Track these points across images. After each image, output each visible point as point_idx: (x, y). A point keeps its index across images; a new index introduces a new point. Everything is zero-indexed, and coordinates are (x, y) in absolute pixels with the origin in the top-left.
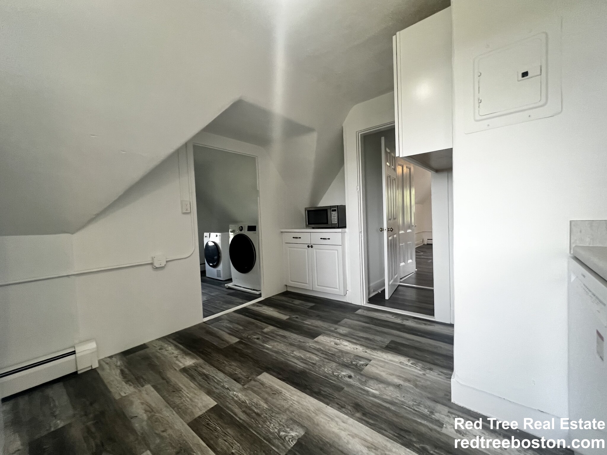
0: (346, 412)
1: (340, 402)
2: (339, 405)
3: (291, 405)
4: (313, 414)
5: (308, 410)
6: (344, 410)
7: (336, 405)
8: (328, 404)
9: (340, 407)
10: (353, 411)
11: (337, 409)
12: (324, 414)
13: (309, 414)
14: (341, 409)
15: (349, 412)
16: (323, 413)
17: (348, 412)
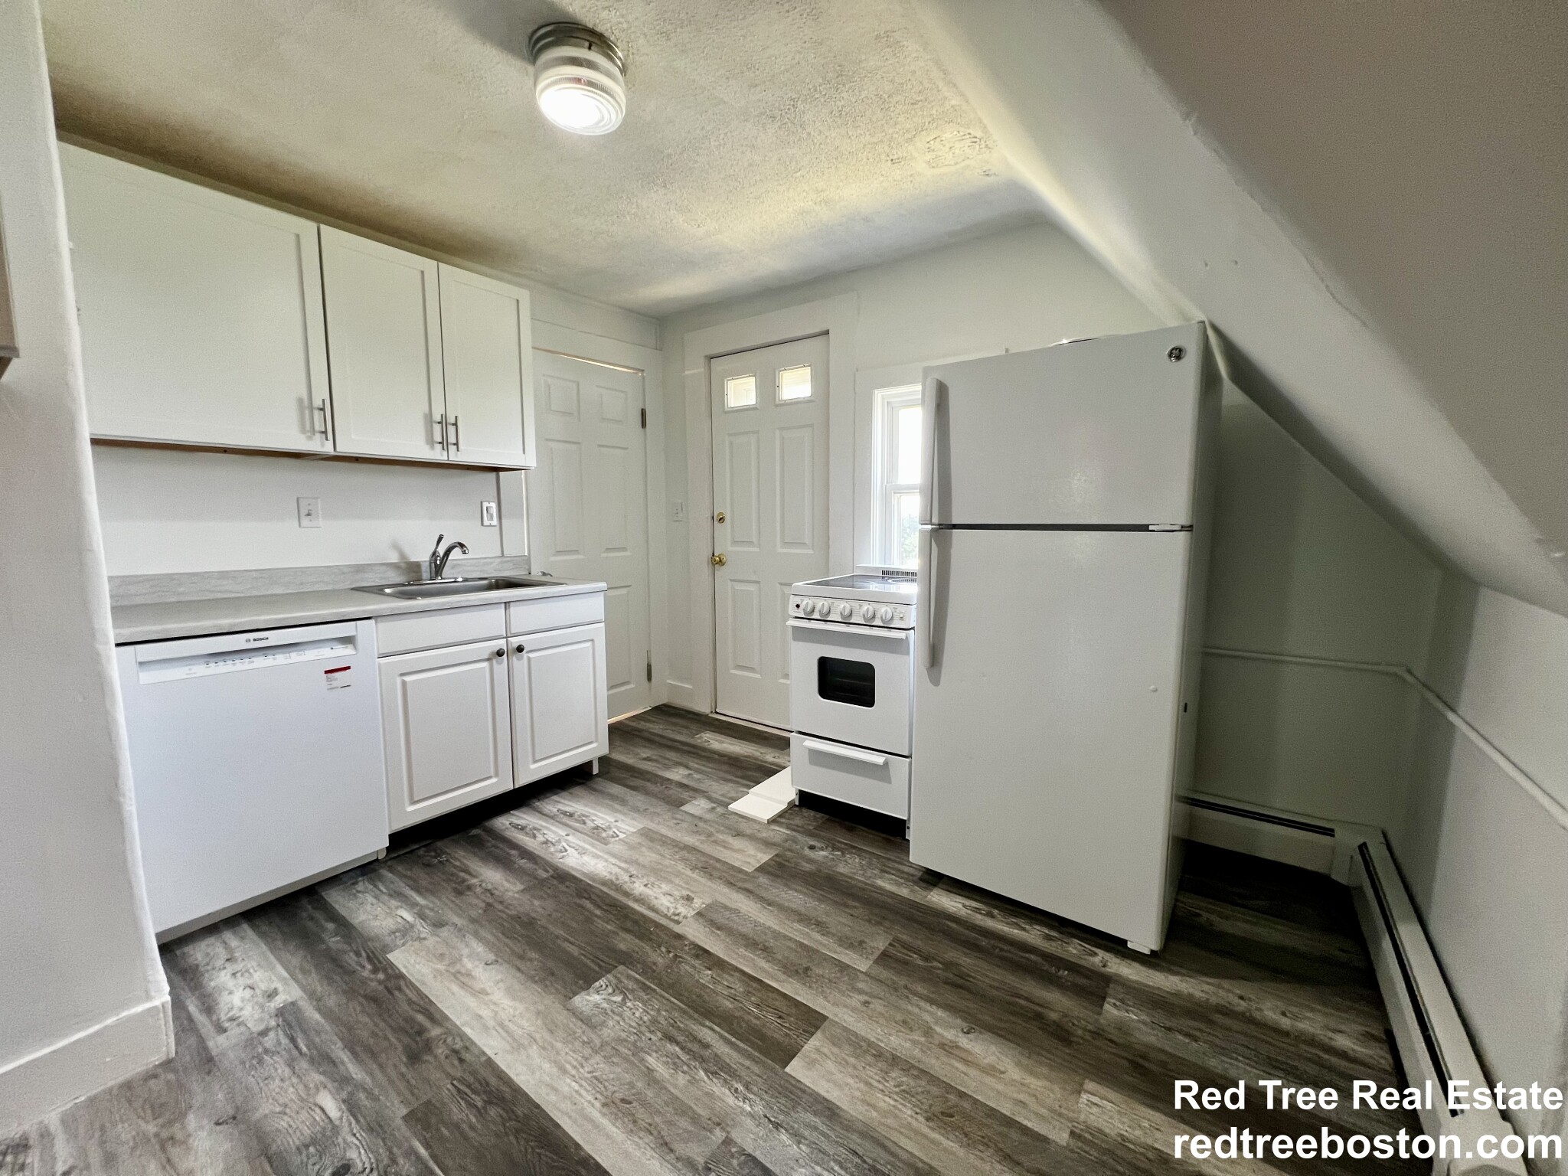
0: (457, 1040)
1: (453, 1066)
2: (463, 1058)
3: (583, 1062)
4: (538, 1036)
5: (545, 1049)
6: (458, 1046)
7: (468, 1057)
8: (488, 1062)
9: (463, 1051)
10: (440, 1041)
11: (473, 1048)
12: (512, 1036)
13: (547, 1036)
14: (465, 1047)
15: (449, 1040)
16: (514, 1040)
17: (453, 1039)
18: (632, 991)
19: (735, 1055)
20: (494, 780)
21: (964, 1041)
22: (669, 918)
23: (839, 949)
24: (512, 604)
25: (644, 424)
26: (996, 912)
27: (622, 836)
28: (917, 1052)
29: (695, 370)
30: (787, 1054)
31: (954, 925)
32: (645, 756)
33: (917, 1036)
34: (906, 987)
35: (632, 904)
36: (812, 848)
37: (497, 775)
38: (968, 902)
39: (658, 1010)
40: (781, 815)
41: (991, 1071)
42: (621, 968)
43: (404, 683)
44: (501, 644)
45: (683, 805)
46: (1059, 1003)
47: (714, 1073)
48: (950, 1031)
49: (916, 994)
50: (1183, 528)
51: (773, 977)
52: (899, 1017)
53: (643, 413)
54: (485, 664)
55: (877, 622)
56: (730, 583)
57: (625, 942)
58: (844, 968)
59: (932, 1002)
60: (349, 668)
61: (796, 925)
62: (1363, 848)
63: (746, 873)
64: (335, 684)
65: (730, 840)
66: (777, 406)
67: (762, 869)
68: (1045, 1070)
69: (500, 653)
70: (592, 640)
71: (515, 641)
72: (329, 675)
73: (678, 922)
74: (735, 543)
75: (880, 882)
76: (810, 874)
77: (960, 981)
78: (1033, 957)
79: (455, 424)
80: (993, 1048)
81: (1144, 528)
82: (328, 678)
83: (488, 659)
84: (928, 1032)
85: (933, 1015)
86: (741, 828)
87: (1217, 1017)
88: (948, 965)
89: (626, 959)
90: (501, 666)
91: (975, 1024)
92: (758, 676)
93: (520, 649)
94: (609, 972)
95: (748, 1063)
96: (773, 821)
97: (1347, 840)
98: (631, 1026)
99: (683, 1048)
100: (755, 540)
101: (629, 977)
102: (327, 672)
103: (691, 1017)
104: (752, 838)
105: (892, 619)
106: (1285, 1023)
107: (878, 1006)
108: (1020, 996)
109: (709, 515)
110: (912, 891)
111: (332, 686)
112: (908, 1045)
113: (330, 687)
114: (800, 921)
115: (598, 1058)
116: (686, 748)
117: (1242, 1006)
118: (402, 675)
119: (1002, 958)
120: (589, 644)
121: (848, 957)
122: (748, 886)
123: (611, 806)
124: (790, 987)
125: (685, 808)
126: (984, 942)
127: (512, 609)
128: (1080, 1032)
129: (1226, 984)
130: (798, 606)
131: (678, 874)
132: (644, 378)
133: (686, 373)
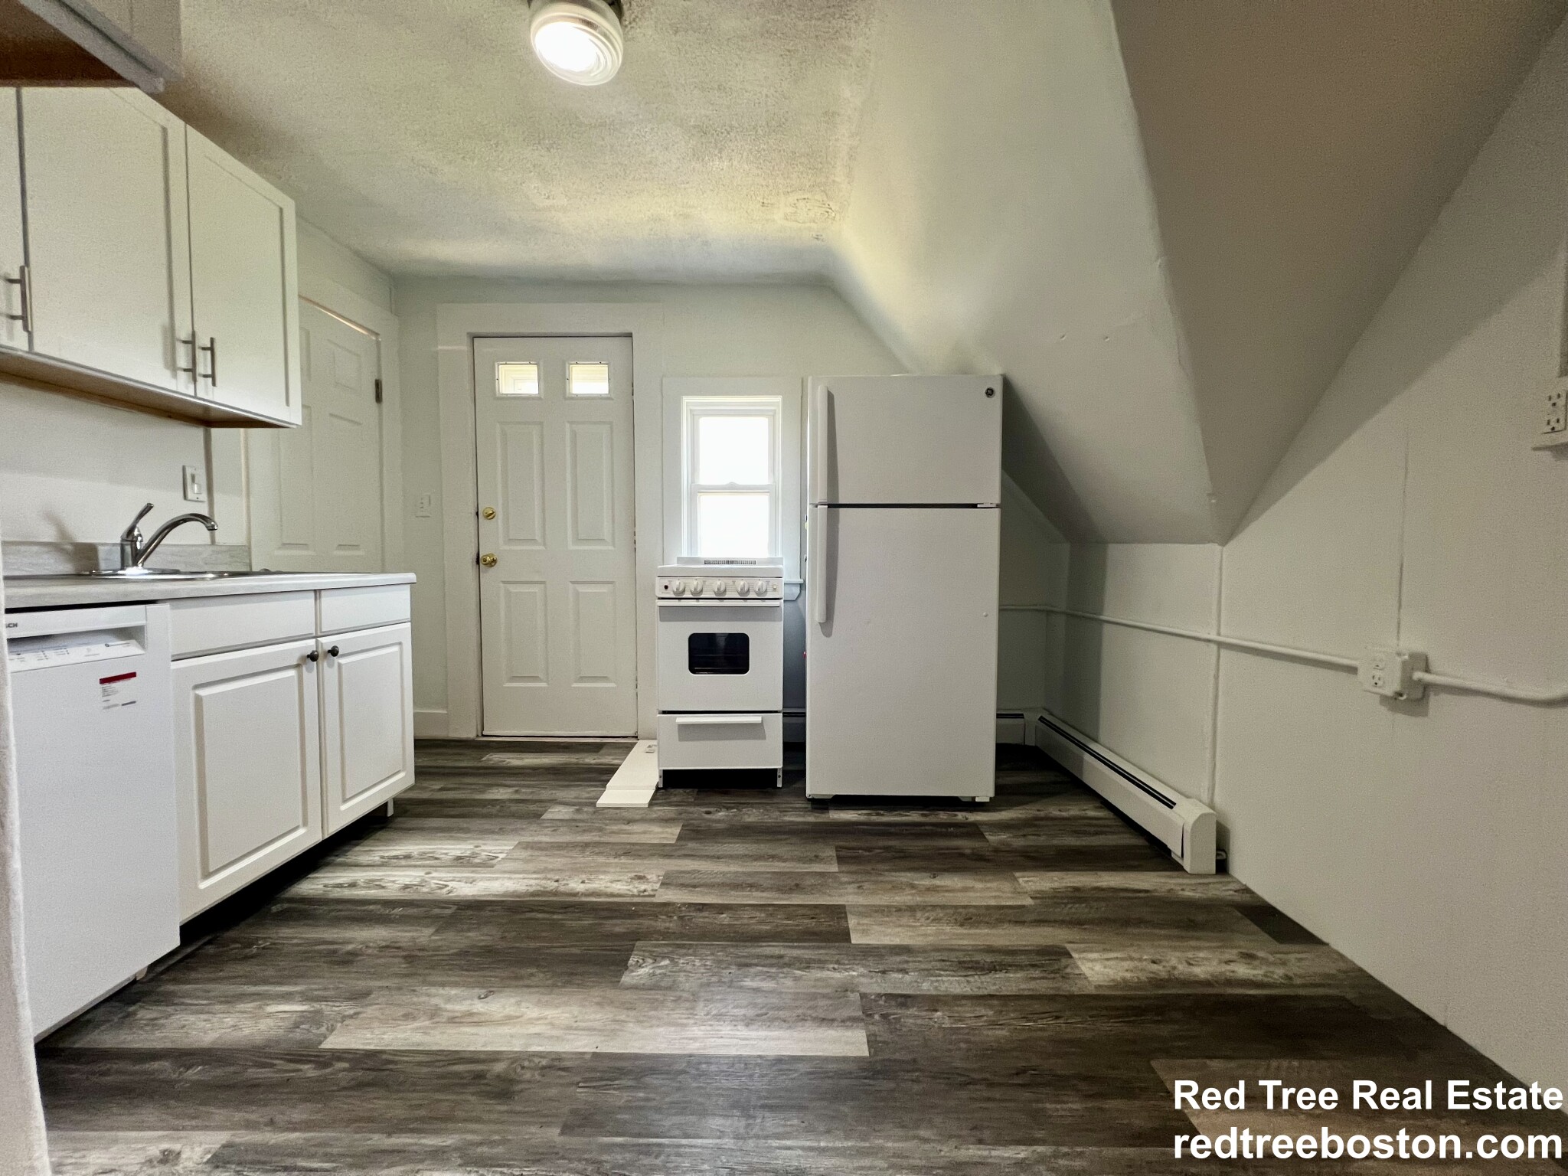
0: (536, 1060)
1: (560, 1077)
2: (562, 1067)
3: (691, 1011)
4: (623, 1017)
5: (642, 1022)
6: (544, 1062)
7: (568, 1064)
8: (596, 1056)
9: (556, 1063)
10: (515, 1070)
11: (564, 1056)
12: (595, 1030)
13: (632, 1013)
14: (553, 1060)
15: (526, 1064)
16: (600, 1030)
17: (530, 1061)
18: (672, 952)
19: (807, 951)
20: (301, 831)
21: (937, 882)
22: (639, 896)
23: (806, 866)
24: (323, 593)
25: (379, 398)
26: (882, 812)
27: (502, 856)
28: (918, 899)
29: (452, 346)
30: (845, 936)
31: (866, 827)
32: (438, 787)
33: (908, 891)
34: (873, 869)
35: (584, 899)
36: (708, 813)
37: (305, 824)
38: (860, 812)
39: (712, 954)
40: (654, 798)
41: (965, 889)
42: (638, 943)
43: (199, 700)
44: (309, 645)
45: (541, 815)
46: (966, 845)
47: (808, 967)
48: (925, 881)
49: (884, 871)
50: (998, 506)
51: (777, 899)
52: (890, 886)
53: (378, 385)
54: (292, 673)
55: (752, 595)
56: (502, 585)
57: (619, 926)
58: (822, 874)
59: (895, 871)
60: (133, 675)
61: (755, 863)
62: (1042, 719)
63: (671, 845)
64: (113, 700)
65: (626, 827)
66: (566, 399)
67: (680, 838)
68: (991, 878)
69: (313, 657)
70: (400, 644)
71: (327, 642)
72: (107, 685)
73: (654, 896)
74: (509, 541)
75: (787, 819)
76: (727, 830)
77: (902, 854)
78: (927, 828)
79: (212, 349)
80: (956, 879)
81: (974, 506)
82: (105, 691)
83: (298, 666)
84: (913, 886)
85: (906, 877)
86: (623, 815)
87: (1037, 822)
88: (887, 848)
89: (636, 936)
90: (310, 676)
91: (935, 873)
92: (543, 685)
93: (334, 652)
94: (632, 951)
95: (821, 952)
96: (651, 804)
97: (1032, 717)
98: (703, 973)
99: (763, 966)
100: (538, 538)
101: (656, 946)
102: (103, 681)
103: (746, 946)
104: (643, 820)
105: (766, 591)
106: (1065, 814)
107: (866, 885)
108: (942, 849)
109: (473, 512)
110: (815, 817)
111: (111, 703)
112: (910, 897)
113: (105, 704)
114: (756, 860)
115: (701, 1004)
116: (481, 771)
117: (1042, 814)
118: (196, 687)
119: (911, 834)
120: (396, 649)
121: (817, 868)
122: (683, 852)
123: (451, 837)
124: (797, 899)
125: (543, 817)
126: (893, 830)
127: (323, 599)
128: (988, 854)
129: (1027, 807)
130: (666, 587)
131: (608, 865)
132: (378, 343)
133: (440, 347)
